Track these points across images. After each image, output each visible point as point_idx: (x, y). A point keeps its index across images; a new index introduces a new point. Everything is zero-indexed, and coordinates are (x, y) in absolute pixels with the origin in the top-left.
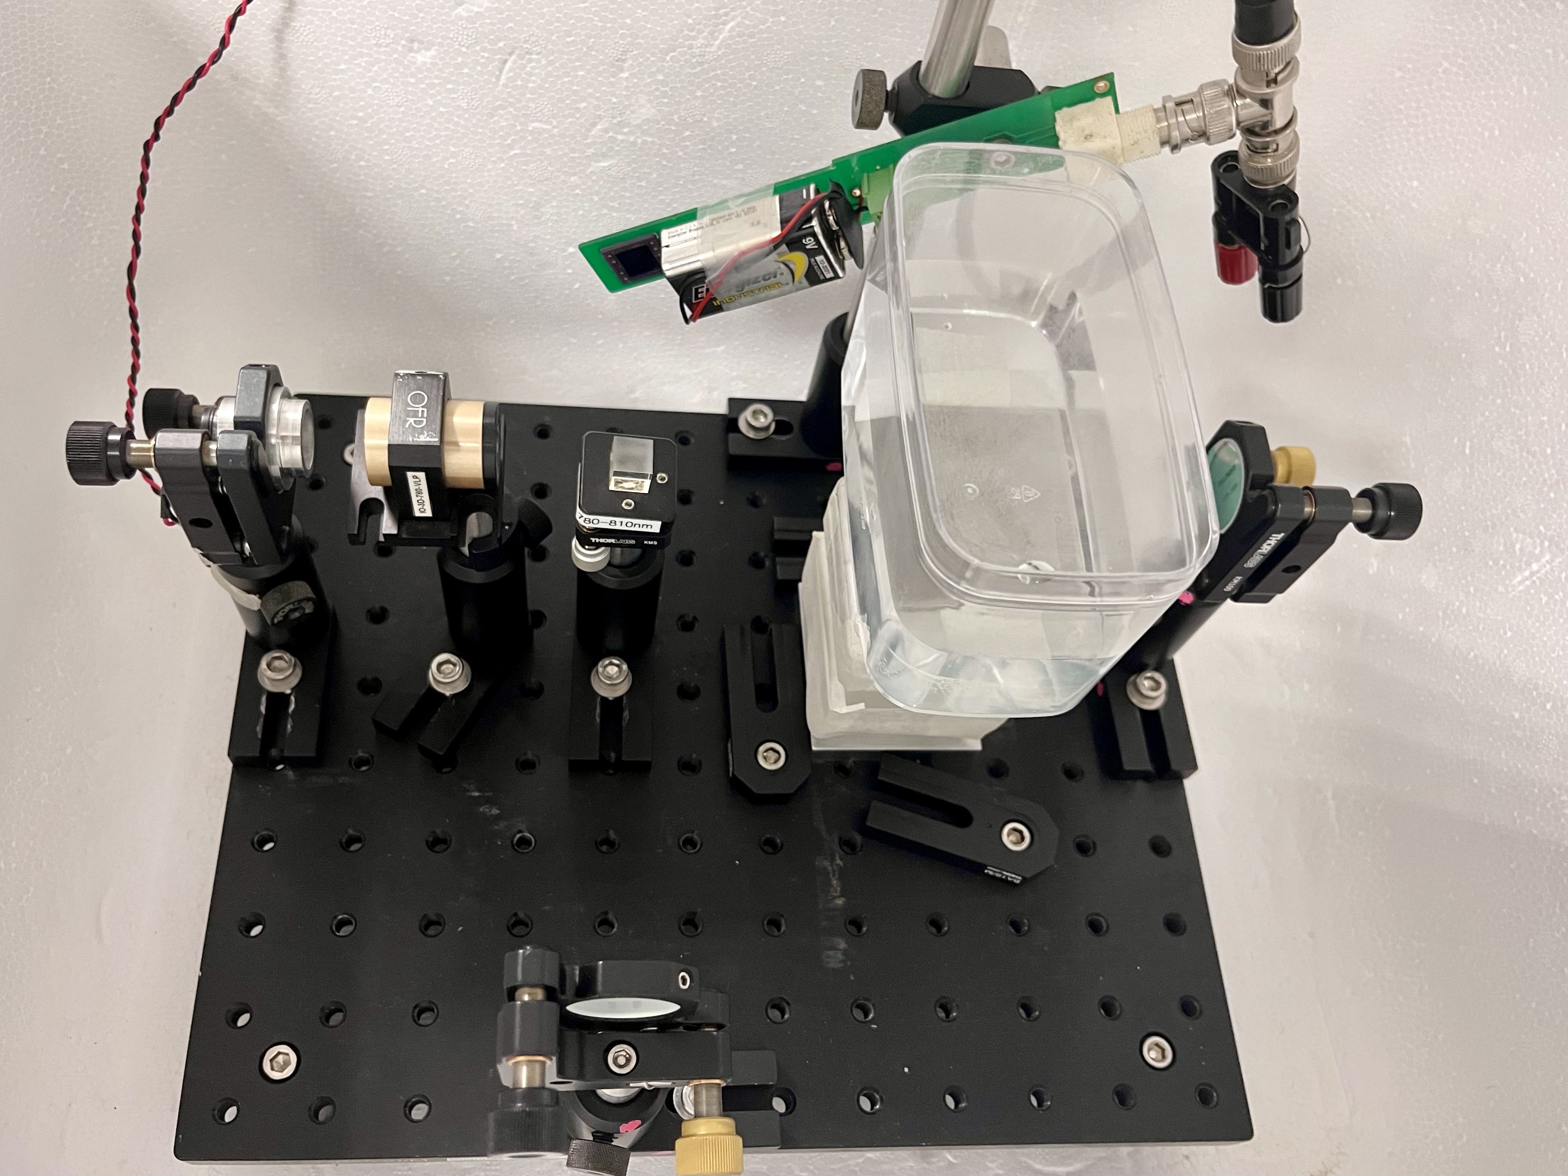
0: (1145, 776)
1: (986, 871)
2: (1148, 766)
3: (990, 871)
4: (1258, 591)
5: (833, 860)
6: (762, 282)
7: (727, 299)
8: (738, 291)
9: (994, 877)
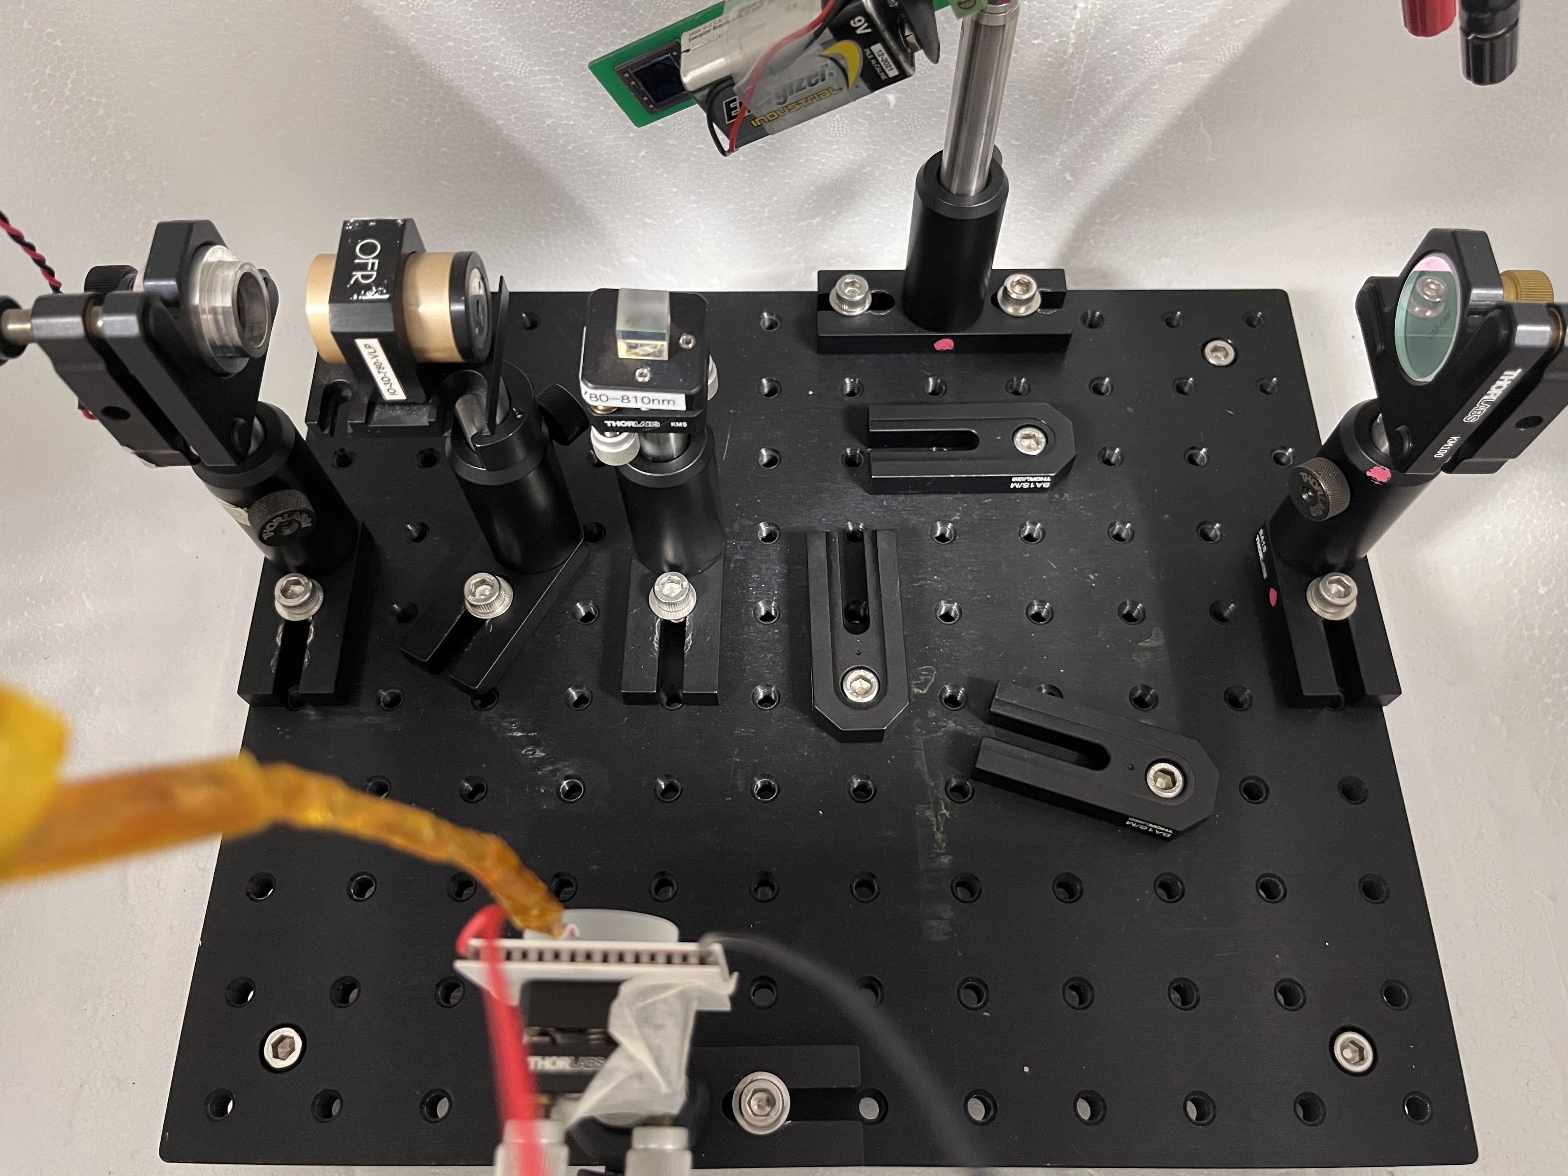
0: (1333, 703)
1: (1128, 823)
2: (1336, 691)
3: (1132, 823)
4: (1483, 456)
5: (936, 811)
6: (808, 88)
7: (768, 116)
8: (780, 104)
9: (1138, 830)
